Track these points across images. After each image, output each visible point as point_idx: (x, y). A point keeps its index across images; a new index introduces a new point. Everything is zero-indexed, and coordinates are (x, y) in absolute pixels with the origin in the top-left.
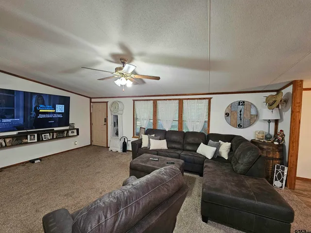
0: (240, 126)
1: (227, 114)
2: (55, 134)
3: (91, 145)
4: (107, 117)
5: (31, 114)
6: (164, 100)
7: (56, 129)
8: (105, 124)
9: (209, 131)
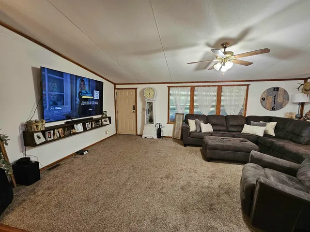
0: (273, 109)
1: (263, 99)
2: (94, 123)
3: (116, 134)
4: (136, 104)
5: (76, 100)
6: (203, 86)
7: (94, 117)
8: (134, 112)
9: (245, 114)
